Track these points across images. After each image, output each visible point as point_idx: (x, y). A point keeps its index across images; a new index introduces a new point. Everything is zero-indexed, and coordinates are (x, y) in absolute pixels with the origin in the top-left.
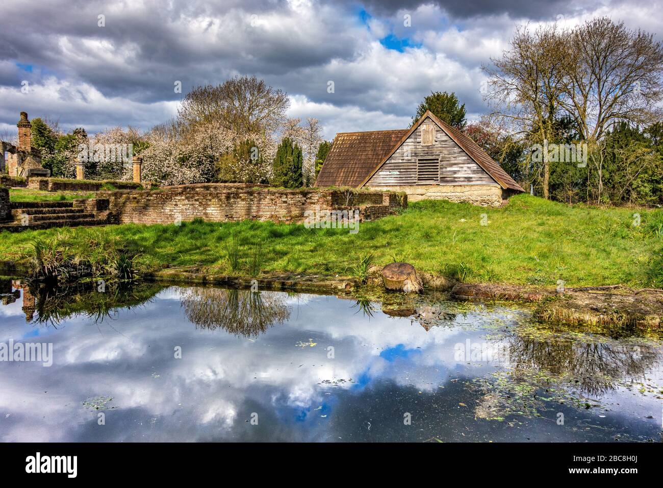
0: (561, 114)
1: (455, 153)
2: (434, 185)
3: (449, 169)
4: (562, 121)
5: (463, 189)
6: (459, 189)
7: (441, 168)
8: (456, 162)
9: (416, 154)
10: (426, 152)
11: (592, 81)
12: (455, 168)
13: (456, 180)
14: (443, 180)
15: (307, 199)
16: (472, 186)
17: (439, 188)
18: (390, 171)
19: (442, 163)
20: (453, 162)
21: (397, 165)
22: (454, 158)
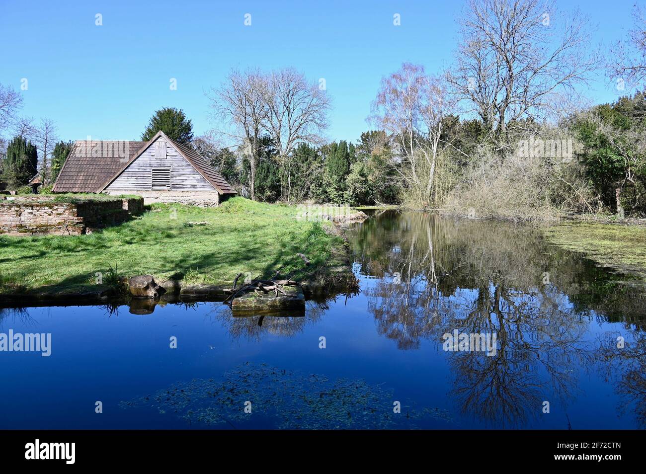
0: (263, 133)
1: (183, 166)
2: (166, 190)
3: (178, 178)
4: (264, 139)
5: (189, 194)
6: (186, 194)
7: (172, 177)
8: (183, 173)
9: (150, 165)
10: (159, 164)
11: (284, 111)
12: (182, 178)
13: (184, 187)
14: (174, 186)
15: (53, 210)
16: (197, 191)
17: (170, 193)
18: (129, 178)
19: (173, 173)
20: (181, 173)
21: (134, 173)
22: (182, 169)
